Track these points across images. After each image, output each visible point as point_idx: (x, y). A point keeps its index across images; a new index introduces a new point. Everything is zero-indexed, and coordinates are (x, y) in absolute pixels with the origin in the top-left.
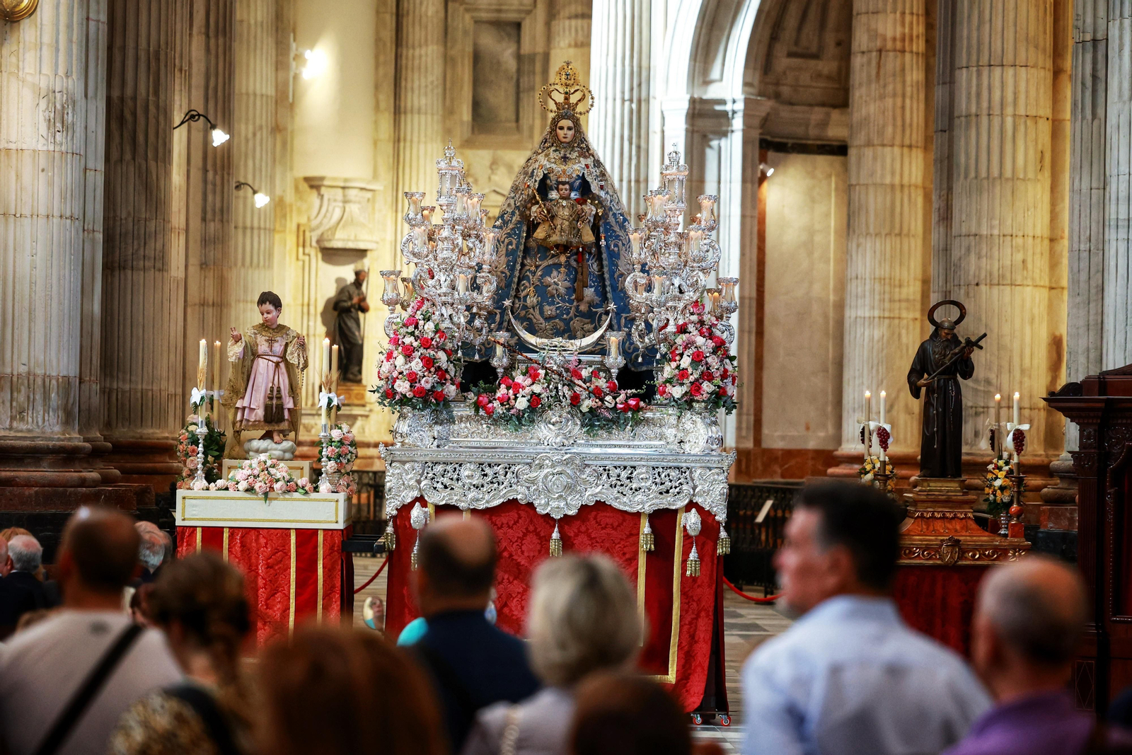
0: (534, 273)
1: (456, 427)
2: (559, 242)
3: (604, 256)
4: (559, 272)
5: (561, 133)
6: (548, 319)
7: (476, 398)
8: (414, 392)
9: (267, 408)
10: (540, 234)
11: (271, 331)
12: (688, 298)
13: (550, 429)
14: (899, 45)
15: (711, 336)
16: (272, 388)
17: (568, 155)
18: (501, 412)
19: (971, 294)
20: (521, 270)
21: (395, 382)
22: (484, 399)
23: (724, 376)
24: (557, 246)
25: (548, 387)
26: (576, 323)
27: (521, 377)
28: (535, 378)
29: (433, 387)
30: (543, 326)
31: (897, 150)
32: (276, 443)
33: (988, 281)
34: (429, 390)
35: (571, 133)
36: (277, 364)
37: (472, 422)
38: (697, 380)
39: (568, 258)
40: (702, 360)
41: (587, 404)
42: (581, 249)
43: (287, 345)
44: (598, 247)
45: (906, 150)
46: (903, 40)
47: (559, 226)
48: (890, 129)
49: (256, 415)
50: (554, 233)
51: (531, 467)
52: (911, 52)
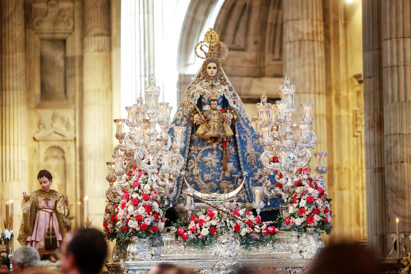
0: (197, 155)
1: (165, 248)
2: (213, 136)
3: (238, 143)
4: (213, 154)
5: (209, 71)
6: (207, 182)
7: (176, 230)
8: (140, 227)
9: (47, 241)
10: (201, 132)
11: (46, 194)
12: (300, 165)
13: (222, 246)
14: (311, 37)
15: (316, 188)
16: (49, 228)
17: (214, 84)
18: (192, 238)
19: (399, 168)
20: (189, 153)
21: (128, 221)
22: (182, 230)
23: (326, 211)
24: (211, 138)
25: (220, 221)
26: (224, 184)
27: (203, 216)
28: (212, 216)
29: (152, 224)
30: (204, 186)
31: (312, 95)
32: (53, 262)
33: (408, 160)
34: (149, 226)
35: (215, 71)
36: (51, 214)
37: (174, 244)
38: (310, 214)
39: (218, 145)
40: (313, 202)
41: (244, 231)
42: (225, 140)
43: (56, 202)
44: (234, 137)
45: (317, 95)
46: (313, 34)
47: (212, 126)
48: (307, 84)
49: (39, 245)
50: (210, 130)
51: (212, 270)
52: (318, 41)
